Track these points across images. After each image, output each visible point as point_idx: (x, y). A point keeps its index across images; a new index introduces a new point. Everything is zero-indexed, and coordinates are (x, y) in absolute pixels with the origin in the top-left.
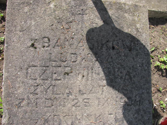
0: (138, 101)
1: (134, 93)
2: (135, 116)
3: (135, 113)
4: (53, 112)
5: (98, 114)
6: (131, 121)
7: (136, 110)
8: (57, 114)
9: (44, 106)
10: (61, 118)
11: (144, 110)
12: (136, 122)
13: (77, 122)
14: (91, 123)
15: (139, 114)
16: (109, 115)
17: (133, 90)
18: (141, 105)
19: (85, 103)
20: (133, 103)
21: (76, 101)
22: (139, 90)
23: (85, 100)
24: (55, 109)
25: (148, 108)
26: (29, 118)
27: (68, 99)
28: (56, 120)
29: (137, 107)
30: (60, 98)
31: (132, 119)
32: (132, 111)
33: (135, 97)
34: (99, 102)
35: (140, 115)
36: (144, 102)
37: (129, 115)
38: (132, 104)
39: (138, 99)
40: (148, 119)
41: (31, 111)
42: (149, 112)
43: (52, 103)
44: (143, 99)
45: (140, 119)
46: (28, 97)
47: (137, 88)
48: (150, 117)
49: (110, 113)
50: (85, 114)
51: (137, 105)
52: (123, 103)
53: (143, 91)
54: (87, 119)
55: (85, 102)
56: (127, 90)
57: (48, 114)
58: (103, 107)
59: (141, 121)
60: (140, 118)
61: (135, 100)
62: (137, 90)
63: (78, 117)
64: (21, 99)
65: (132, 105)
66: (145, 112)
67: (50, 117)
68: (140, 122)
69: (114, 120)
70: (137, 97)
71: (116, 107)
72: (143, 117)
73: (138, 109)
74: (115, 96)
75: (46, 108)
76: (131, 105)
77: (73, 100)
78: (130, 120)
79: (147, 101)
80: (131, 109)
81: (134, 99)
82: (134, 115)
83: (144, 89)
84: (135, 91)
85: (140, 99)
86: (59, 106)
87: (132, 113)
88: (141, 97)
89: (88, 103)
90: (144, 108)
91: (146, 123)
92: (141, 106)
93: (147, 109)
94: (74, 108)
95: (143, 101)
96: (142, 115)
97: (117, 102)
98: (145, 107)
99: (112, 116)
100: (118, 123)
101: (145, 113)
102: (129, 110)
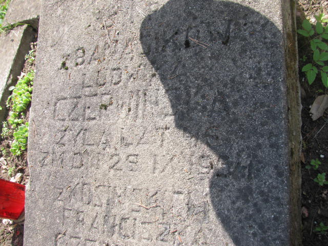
0: (244, 168)
1: (235, 145)
2: (238, 204)
3: (237, 198)
4: (82, 177)
5: (153, 189)
6: (226, 216)
7: (240, 190)
8: (87, 182)
9: (71, 165)
10: (93, 189)
11: (262, 193)
12: (240, 221)
13: (117, 201)
14: (140, 206)
15: (247, 201)
16: (176, 196)
17: (233, 137)
18: (255, 177)
19: (130, 164)
20: (232, 170)
21: (115, 159)
22: (249, 138)
23: (131, 158)
24: (85, 171)
25: (273, 187)
26: (52, 184)
27: (104, 154)
28: (85, 193)
29: (243, 183)
30: (92, 151)
31: (228, 210)
32: (230, 191)
33: (239, 155)
34: (155, 163)
35: (250, 204)
36: (261, 170)
37: (220, 200)
38: (230, 173)
39: (245, 161)
40: (276, 219)
41: (55, 172)
42: (278, 199)
43: (82, 161)
44: (260, 162)
45: (251, 216)
46: (53, 149)
47: (243, 133)
48: (280, 213)
49: (177, 190)
50: (130, 187)
51: (243, 176)
52: (206, 168)
53: (260, 141)
54: (133, 198)
55: (130, 162)
56: (217, 137)
57: (76, 181)
58: (162, 174)
59: (254, 221)
60: (251, 213)
61: (239, 164)
62: (242, 138)
63: (118, 191)
64: (46, 153)
65: (231, 176)
66: (266, 197)
67: (78, 186)
68: (250, 222)
69: (186, 209)
70: (244, 156)
71: (190, 176)
72: (259, 211)
73: (244, 188)
74: (187, 151)
75: (74, 170)
76: (226, 176)
77: (112, 156)
78: (224, 213)
79: (272, 169)
80: (227, 186)
81: (234, 160)
82: (234, 203)
83: (262, 136)
84: (237, 141)
85: (251, 161)
86: (91, 167)
87: (229, 196)
88: (255, 156)
89: (136, 163)
90: (263, 186)
91: (269, 228)
92: (255, 181)
93: (270, 191)
94: (112, 171)
95: (260, 166)
96: (255, 205)
97: (192, 165)
98: (265, 183)
99: (182, 197)
100: (195, 217)
101: (266, 201)
102: (222, 186)
